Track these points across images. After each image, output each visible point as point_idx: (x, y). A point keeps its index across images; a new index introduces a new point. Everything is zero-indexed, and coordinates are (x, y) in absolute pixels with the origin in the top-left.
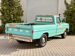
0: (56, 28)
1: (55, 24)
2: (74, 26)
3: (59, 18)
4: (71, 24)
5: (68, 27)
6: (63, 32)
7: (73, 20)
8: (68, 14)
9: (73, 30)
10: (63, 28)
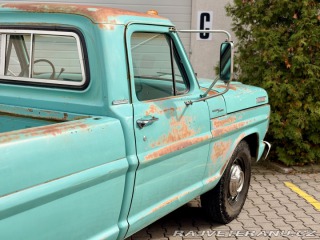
0: (123, 164)
1: (105, 112)
2: (303, 99)
3: (169, 36)
4: (284, 86)
5: (259, 121)
6: (218, 176)
7: (300, 58)
8: (263, 13)
9: (298, 134)
10: (212, 140)
